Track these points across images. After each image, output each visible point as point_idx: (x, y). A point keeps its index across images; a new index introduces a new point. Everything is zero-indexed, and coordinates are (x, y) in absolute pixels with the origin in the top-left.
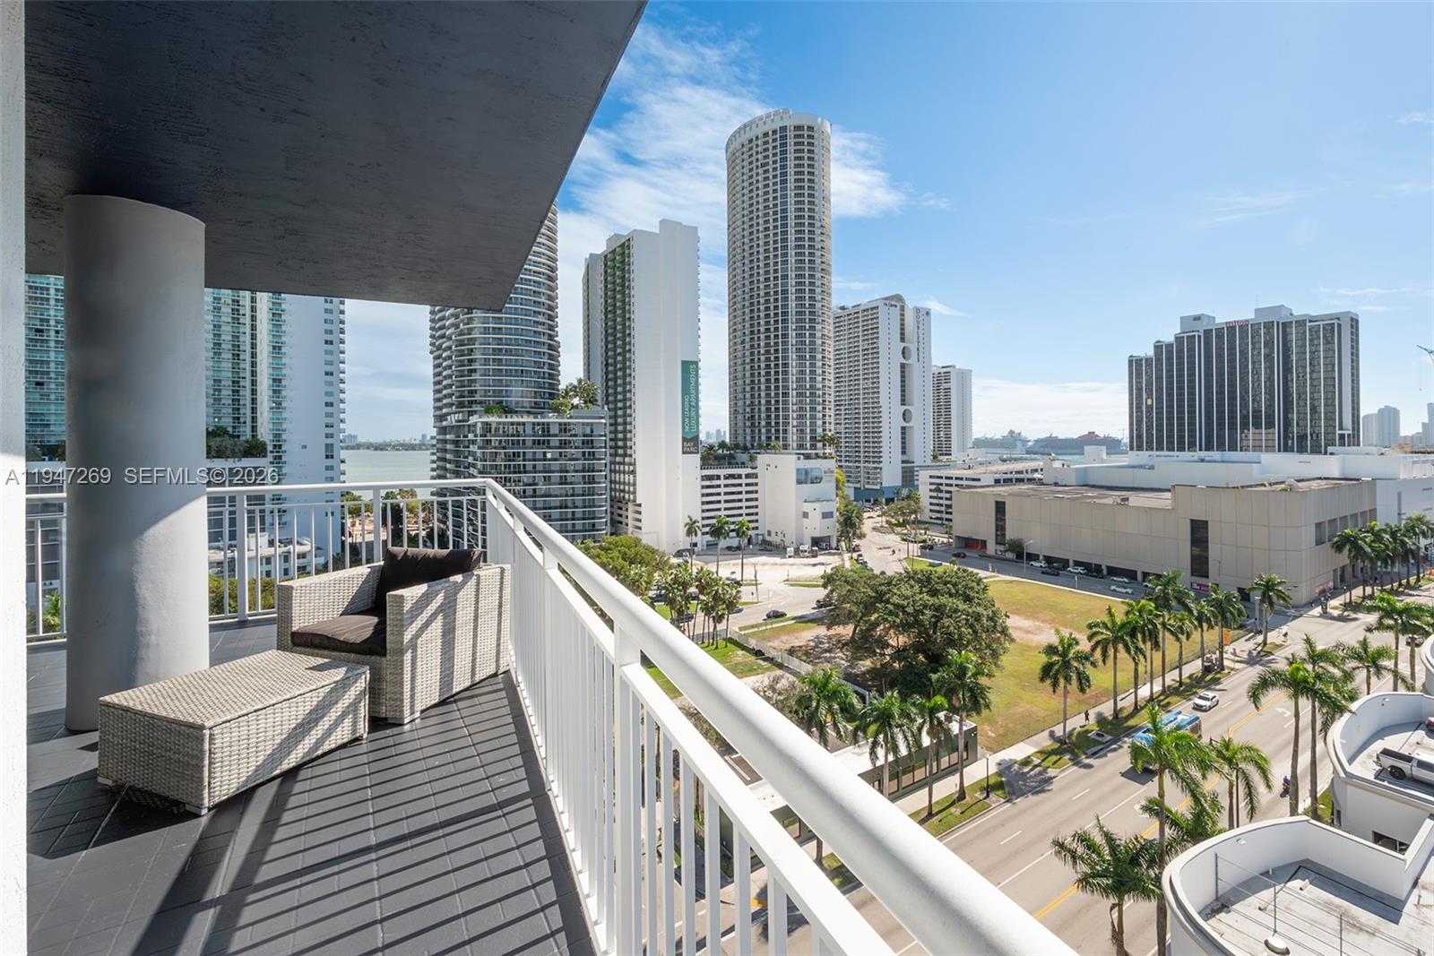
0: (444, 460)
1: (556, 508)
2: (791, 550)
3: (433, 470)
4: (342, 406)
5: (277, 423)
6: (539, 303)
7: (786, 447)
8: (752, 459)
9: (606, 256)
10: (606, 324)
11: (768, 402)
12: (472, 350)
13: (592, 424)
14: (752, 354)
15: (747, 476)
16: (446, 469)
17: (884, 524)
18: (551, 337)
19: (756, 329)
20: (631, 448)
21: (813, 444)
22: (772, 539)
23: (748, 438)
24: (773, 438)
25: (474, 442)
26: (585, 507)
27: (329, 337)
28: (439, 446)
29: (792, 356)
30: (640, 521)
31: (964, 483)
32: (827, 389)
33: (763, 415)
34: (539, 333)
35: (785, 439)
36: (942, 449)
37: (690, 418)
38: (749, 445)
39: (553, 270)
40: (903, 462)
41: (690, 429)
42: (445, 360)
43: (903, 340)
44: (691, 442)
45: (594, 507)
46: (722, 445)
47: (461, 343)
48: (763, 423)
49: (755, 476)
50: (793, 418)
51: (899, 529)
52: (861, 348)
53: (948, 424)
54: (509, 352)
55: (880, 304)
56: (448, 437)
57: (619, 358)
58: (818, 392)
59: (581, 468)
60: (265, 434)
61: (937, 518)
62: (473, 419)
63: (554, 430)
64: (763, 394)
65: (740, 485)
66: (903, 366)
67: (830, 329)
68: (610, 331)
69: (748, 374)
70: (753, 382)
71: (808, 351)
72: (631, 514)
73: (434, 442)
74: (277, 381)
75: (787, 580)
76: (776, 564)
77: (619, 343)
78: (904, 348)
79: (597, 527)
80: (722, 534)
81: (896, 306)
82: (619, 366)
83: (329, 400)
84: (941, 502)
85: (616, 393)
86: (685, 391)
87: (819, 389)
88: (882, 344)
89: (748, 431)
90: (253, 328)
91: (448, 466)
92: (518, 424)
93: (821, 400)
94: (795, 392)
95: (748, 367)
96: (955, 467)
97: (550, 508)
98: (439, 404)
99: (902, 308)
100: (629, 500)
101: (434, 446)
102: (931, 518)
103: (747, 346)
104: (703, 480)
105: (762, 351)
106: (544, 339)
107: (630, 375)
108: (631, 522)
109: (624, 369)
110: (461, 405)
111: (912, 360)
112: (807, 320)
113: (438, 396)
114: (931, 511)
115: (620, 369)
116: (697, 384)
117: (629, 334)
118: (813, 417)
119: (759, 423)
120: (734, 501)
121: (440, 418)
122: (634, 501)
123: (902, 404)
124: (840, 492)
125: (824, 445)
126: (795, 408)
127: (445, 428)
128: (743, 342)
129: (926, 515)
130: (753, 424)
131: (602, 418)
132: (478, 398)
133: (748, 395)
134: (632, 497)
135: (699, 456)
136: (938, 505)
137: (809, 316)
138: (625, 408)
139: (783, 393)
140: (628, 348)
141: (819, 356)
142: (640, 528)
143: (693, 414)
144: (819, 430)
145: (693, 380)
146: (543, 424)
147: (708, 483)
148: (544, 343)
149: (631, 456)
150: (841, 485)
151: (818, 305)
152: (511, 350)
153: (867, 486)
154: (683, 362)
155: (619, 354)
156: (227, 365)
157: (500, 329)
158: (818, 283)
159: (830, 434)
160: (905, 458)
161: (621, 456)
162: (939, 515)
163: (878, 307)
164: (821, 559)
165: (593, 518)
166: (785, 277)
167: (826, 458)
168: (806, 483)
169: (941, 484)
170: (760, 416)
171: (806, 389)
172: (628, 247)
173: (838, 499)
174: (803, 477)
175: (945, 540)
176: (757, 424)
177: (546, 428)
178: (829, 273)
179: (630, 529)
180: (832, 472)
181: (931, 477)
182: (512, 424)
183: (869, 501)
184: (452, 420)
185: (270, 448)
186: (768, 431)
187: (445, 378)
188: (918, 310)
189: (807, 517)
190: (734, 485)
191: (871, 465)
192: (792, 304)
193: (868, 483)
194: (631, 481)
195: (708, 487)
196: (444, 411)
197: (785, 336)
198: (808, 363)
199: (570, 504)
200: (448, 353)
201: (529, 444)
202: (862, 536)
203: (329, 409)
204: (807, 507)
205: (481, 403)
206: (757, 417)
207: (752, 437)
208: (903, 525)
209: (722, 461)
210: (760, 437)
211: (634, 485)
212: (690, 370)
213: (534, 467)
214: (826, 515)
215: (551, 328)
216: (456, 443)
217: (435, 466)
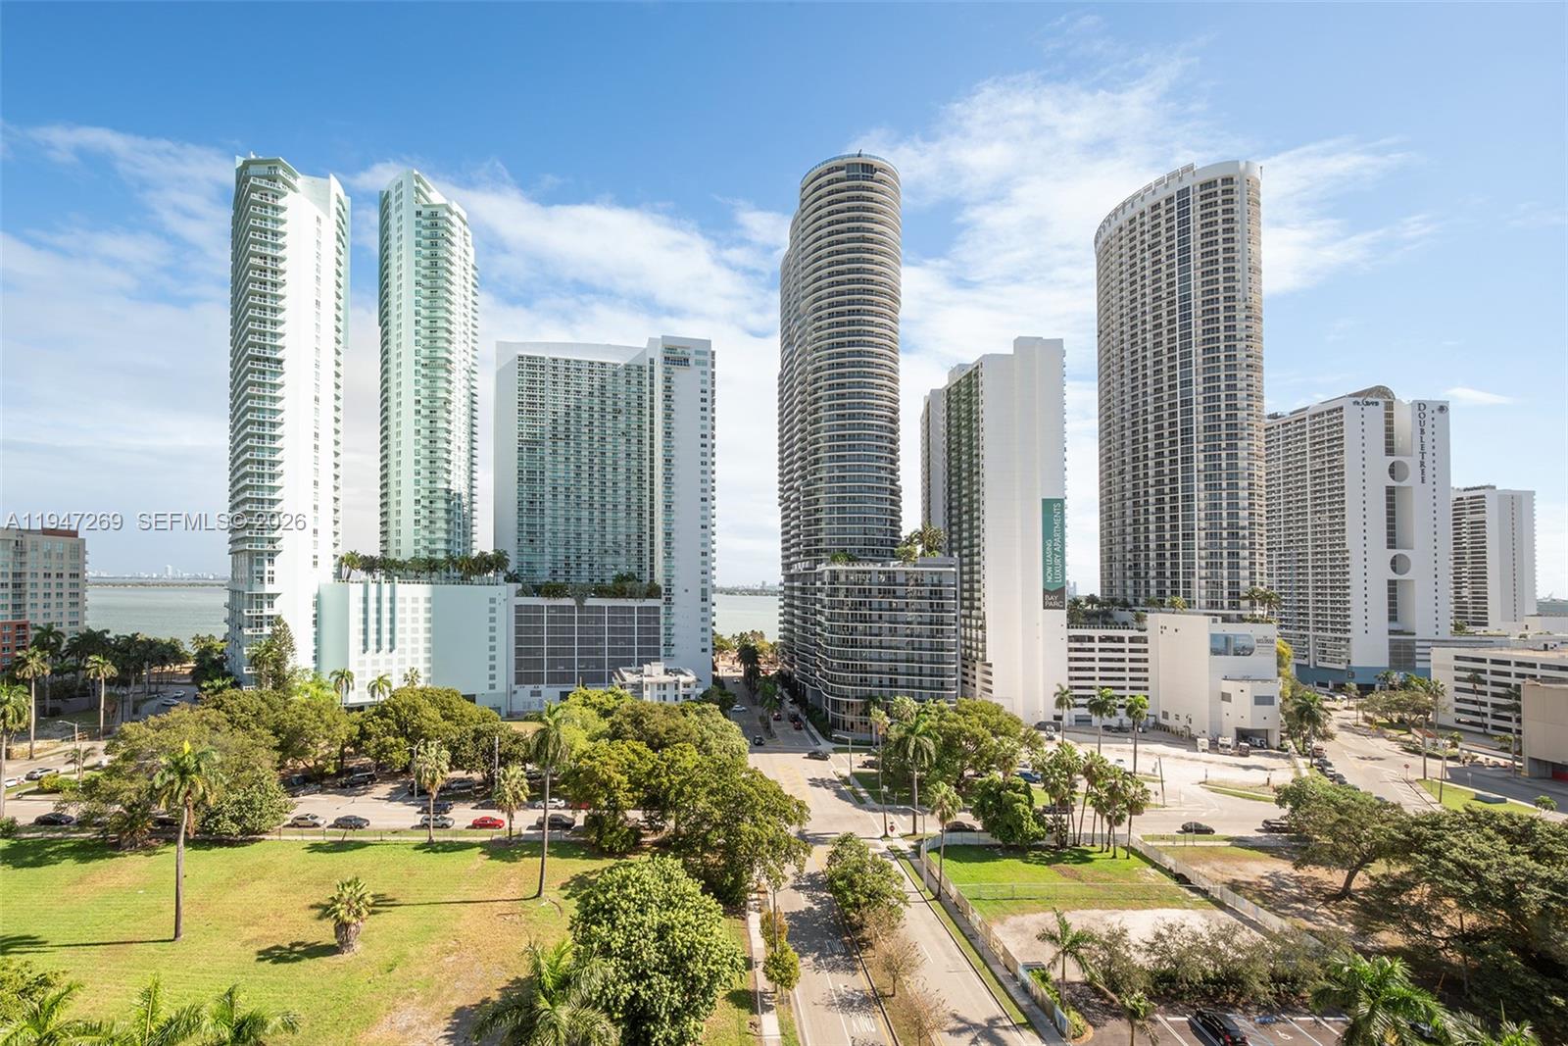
0: (792, 606)
1: (902, 661)
2: (1203, 742)
3: (781, 615)
4: (713, 555)
5: (668, 569)
6: (881, 447)
7: (1190, 604)
8: (1139, 619)
9: (948, 391)
10: (949, 464)
11: (1161, 547)
12: (818, 500)
13: (941, 573)
14: (1135, 486)
15: (1132, 640)
16: (793, 615)
17: (1361, 722)
18: (893, 482)
19: (1141, 455)
20: (979, 599)
21: (1230, 602)
22: (1171, 722)
23: (1130, 592)
24: (1168, 592)
25: (820, 590)
26: (933, 663)
27: (704, 495)
28: (786, 592)
29: (1199, 486)
30: (991, 683)
31: (1538, 672)
32: (1256, 527)
33: (1152, 563)
34: (881, 478)
35: (1187, 594)
36: (1470, 615)
37: (1053, 566)
38: (1130, 600)
39: (895, 411)
40: (1391, 632)
41: (1053, 579)
42: (793, 510)
43: (1390, 451)
44: (1055, 594)
45: (943, 663)
46: (1091, 599)
47: (808, 494)
48: (1153, 573)
49: (1145, 640)
50: (1200, 567)
51: (1394, 733)
52: (1308, 470)
53: (1479, 576)
54: (852, 500)
55: (1347, 404)
56: (796, 584)
57: (965, 500)
58: (1241, 533)
59: (928, 621)
60: (660, 579)
61: (1472, 723)
62: (821, 567)
63: (901, 579)
64: (1152, 536)
65: (1122, 650)
66: (1390, 491)
67: (1259, 444)
68: (953, 471)
69: (1129, 512)
70: (1136, 521)
71: (1224, 477)
72: (979, 674)
73: (782, 588)
74: (668, 534)
75: (1205, 783)
76: (1182, 758)
77: (964, 483)
78: (1393, 465)
79: (946, 686)
80: (1105, 710)
81: (1377, 404)
82: (964, 509)
83: (704, 550)
84: (1481, 698)
85: (960, 539)
86: (1047, 534)
87: (1243, 528)
88: (1350, 459)
89: (1129, 583)
90: (652, 491)
91: (796, 612)
92: (864, 572)
93: (1247, 542)
94: (1203, 533)
95: (1129, 503)
96: (1508, 645)
97: (896, 661)
98: (787, 553)
99: (1389, 406)
100: (977, 658)
101: (781, 592)
102: (1459, 722)
103: (1128, 477)
104: (1070, 641)
105: (1151, 481)
106: (887, 485)
107: (978, 518)
108: (979, 683)
109: (970, 511)
110: (808, 553)
111: (1412, 480)
112: (1224, 437)
113: (786, 545)
114: (1458, 710)
115: (966, 512)
116: (1063, 526)
117: (978, 473)
118: (1234, 566)
119: (1147, 573)
120: (1112, 669)
121: (787, 566)
122: (984, 659)
123: (1389, 547)
124: (1282, 670)
125: (1253, 604)
126: (1203, 553)
127: (793, 575)
128: (1122, 472)
129: (1448, 718)
130: (1137, 575)
131: (951, 566)
132: (822, 546)
133: (1129, 538)
134: (980, 655)
135: (1065, 612)
136: (1474, 703)
137: (1226, 430)
138: (972, 555)
139: (1184, 535)
140: (975, 488)
141: (1244, 483)
142: (991, 691)
143: (1058, 561)
144: (1245, 584)
145: (1057, 522)
146: (889, 572)
147: (1077, 645)
148: (886, 489)
149: (979, 609)
150: (1285, 660)
151: (1242, 414)
152: (854, 498)
153: (1319, 664)
154: (1043, 500)
155: (965, 496)
156: (634, 522)
157: (844, 477)
158: (1241, 385)
159: (1262, 589)
160: (1395, 626)
161: (967, 608)
162: (1478, 719)
163: (1341, 409)
164: (1253, 760)
165: (942, 676)
166: (1187, 383)
167: (1257, 621)
168: (1227, 654)
169: (1484, 672)
170: (1147, 565)
171: (1221, 528)
172: (976, 376)
173: (1280, 679)
174: (1221, 646)
175: (1502, 762)
176: (1143, 574)
177: (891, 577)
178: (1259, 369)
179: (978, 690)
180: (1272, 642)
181: (1457, 658)
182: (859, 572)
183: (1326, 686)
184: (799, 568)
185: (663, 591)
186: (1160, 584)
187: (793, 528)
188: (1421, 406)
189: (1230, 701)
190: (1113, 650)
191: (1329, 634)
192: (1198, 418)
193: (1324, 660)
194: (980, 637)
195: (1077, 650)
196: (792, 559)
197: (1187, 460)
198: (1224, 494)
199: (916, 659)
200: (796, 504)
201: (875, 592)
202: (1327, 736)
203: (704, 558)
204: (1228, 687)
205: (826, 551)
206: (1142, 565)
207: (1135, 591)
208: (1402, 725)
209: (1095, 620)
210: (1147, 592)
211: (984, 641)
212: (1053, 511)
213: (880, 616)
214: (1260, 701)
215: (893, 472)
216: (803, 590)
217: (782, 611)
